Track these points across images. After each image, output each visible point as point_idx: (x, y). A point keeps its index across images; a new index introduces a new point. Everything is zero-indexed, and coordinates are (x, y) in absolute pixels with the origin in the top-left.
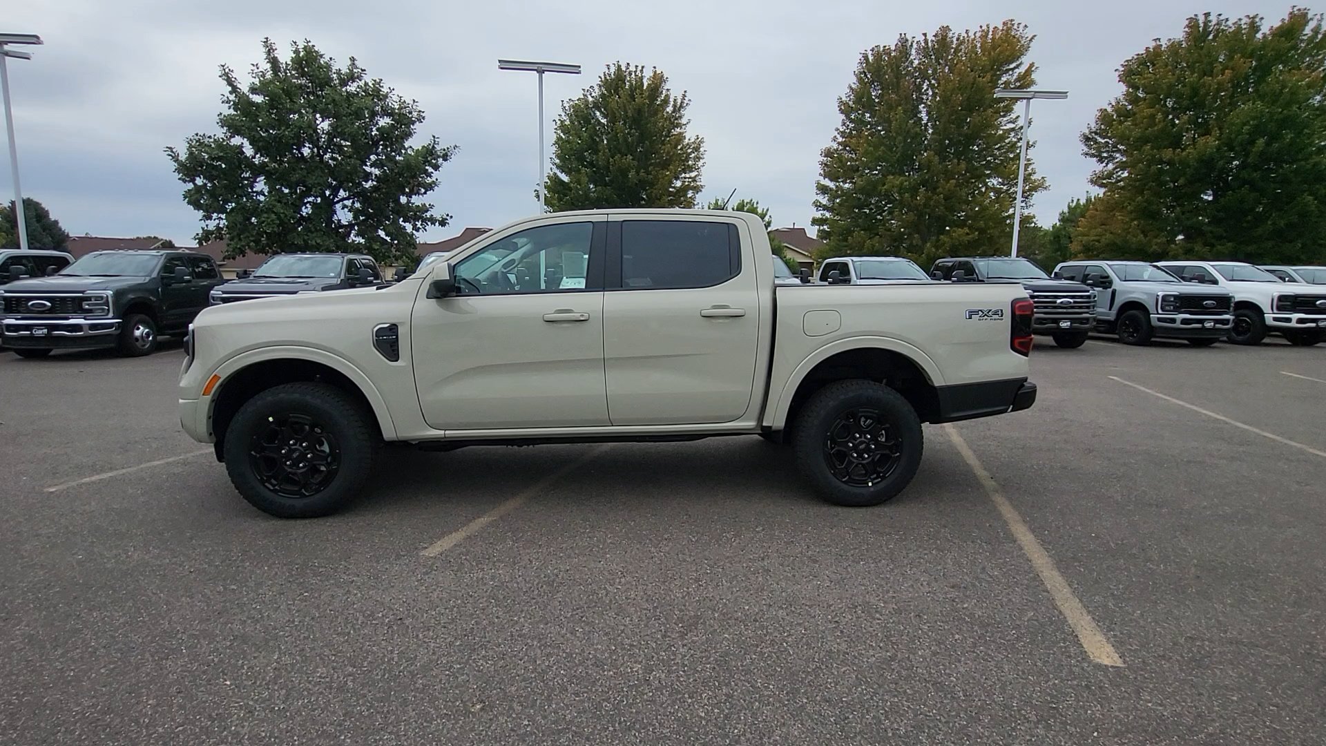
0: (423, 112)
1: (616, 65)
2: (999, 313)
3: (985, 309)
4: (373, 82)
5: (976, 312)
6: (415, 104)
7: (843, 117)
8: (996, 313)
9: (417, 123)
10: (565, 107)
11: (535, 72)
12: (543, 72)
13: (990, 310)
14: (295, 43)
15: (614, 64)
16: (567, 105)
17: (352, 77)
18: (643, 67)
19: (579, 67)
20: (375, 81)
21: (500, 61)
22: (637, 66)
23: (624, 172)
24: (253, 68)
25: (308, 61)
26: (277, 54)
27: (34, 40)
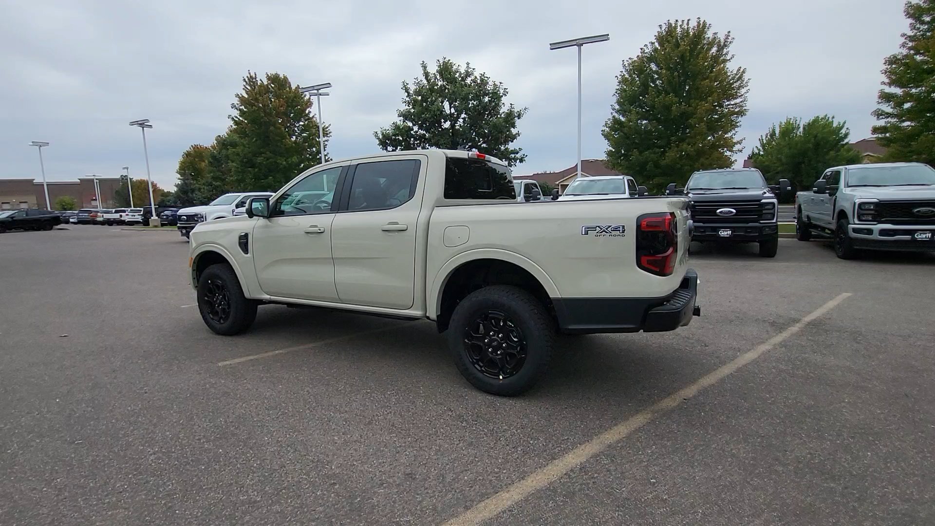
0: (507, 89)
1: (667, 24)
2: (621, 230)
3: (604, 224)
4: (480, 75)
5: (594, 229)
6: (502, 84)
7: (910, 21)
8: (616, 229)
9: (504, 96)
10: (625, 65)
11: (576, 46)
12: (582, 45)
13: (610, 226)
14: (438, 61)
15: (666, 23)
16: (626, 63)
17: (468, 74)
18: (689, 20)
19: (608, 35)
20: (481, 74)
21: (550, 44)
22: (683, 21)
23: (668, 108)
24: (415, 80)
25: (446, 70)
26: (429, 70)
27: (328, 85)
